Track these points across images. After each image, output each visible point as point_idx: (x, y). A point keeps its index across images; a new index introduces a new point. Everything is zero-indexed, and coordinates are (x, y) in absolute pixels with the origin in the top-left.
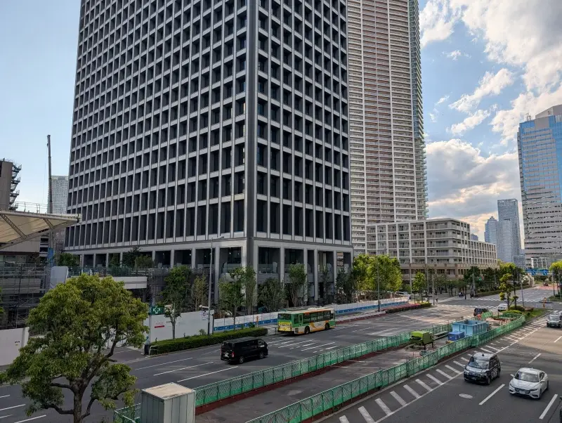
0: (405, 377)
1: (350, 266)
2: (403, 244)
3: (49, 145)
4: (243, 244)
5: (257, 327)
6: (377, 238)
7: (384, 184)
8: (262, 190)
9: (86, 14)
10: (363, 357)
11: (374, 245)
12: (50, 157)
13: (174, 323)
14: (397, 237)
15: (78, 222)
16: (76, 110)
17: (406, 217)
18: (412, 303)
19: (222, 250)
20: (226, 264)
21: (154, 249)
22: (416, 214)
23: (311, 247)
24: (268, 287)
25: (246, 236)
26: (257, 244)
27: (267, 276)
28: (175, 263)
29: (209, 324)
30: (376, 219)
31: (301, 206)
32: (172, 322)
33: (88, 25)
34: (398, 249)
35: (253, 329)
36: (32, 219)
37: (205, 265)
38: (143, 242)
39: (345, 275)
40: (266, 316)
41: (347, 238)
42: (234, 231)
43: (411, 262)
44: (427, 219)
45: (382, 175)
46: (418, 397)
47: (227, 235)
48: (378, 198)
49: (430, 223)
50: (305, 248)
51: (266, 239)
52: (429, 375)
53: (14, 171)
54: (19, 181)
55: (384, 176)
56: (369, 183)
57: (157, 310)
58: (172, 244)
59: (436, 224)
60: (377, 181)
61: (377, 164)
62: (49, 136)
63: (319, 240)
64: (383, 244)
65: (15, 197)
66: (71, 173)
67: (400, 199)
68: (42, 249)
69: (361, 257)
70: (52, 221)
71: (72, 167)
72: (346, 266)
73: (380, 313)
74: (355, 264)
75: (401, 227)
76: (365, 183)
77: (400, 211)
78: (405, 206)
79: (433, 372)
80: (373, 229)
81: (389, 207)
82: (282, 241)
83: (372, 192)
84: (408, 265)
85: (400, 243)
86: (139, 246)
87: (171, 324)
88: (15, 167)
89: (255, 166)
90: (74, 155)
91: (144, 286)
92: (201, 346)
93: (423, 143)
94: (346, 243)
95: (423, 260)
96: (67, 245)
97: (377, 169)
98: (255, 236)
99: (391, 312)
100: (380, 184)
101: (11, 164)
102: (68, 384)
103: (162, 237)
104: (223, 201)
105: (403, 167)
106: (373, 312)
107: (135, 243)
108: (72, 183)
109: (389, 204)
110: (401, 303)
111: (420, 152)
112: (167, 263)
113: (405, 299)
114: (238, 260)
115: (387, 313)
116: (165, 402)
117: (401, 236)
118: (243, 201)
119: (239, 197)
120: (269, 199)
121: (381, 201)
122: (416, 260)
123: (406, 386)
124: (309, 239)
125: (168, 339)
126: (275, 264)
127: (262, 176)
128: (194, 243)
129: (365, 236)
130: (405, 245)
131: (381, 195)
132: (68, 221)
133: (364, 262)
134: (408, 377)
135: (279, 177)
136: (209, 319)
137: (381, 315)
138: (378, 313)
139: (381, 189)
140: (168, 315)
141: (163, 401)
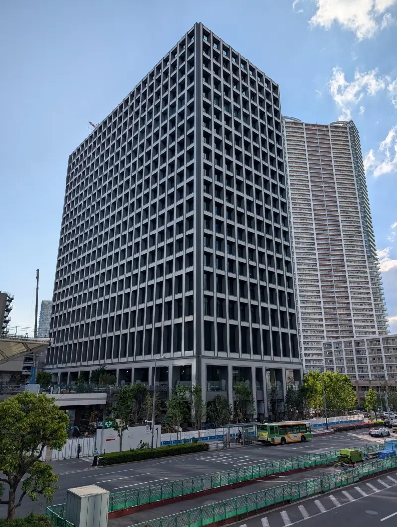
0: (320, 493)
1: (300, 383)
2: (361, 359)
3: (37, 277)
4: (193, 363)
5: (200, 442)
6: (334, 354)
7: (340, 300)
8: (209, 312)
9: (72, 171)
10: (287, 473)
11: (331, 361)
12: (37, 288)
13: (120, 436)
14: (354, 353)
15: (50, 344)
16: (60, 248)
17: (366, 332)
18: (366, 421)
19: (175, 368)
20: (178, 382)
21: (117, 368)
22: (376, 330)
23: (259, 365)
24: (215, 404)
25: (194, 355)
26: (205, 363)
27: (216, 393)
28: (135, 381)
29: (153, 437)
30: (335, 334)
31: (247, 326)
32: (119, 435)
33: (73, 180)
34: (356, 365)
35: (196, 444)
36: (12, 344)
37: (162, 383)
38: (109, 361)
39: (294, 392)
40: (212, 432)
41: (295, 355)
42: (185, 350)
43: (370, 379)
44: (389, 334)
45: (337, 292)
46: (323, 511)
47: (178, 354)
48: (335, 314)
49: (386, 340)
50: (253, 366)
51: (215, 357)
52: (345, 492)
53: (9, 301)
54: (12, 310)
55: (340, 292)
56: (325, 300)
57: (109, 424)
58: (133, 362)
59: (393, 340)
60: (333, 298)
61: (331, 281)
62: (38, 270)
63: (267, 358)
64: (341, 360)
65: (8, 322)
66: (54, 300)
67: (358, 315)
68: (24, 368)
69: (310, 375)
70: (29, 345)
71: (55, 295)
72: (297, 383)
73: (329, 431)
74: (305, 381)
75: (358, 343)
76: (321, 300)
77: (359, 327)
78: (364, 321)
79: (350, 489)
80: (330, 345)
81: (347, 323)
82: (230, 360)
83: (329, 308)
84: (368, 382)
85: (358, 359)
86: (105, 364)
87: (119, 438)
88: (9, 297)
89: (202, 291)
90: (57, 285)
91: (104, 402)
92: (145, 459)
93: (377, 260)
94: (295, 360)
95: (383, 377)
96: (47, 364)
97: (332, 286)
98: (203, 354)
99: (340, 430)
100: (337, 300)
101: (6, 295)
102: (7, 479)
103: (125, 356)
104: (175, 323)
105: (359, 283)
106: (320, 431)
107: (102, 362)
108: (55, 309)
109: (347, 320)
110: (354, 421)
111: (374, 269)
112: (128, 380)
113: (359, 417)
114: (189, 378)
115: (335, 431)
116: (82, 500)
117: (358, 351)
118: (191, 322)
119: (189, 319)
120: (216, 319)
121: (338, 317)
122: (376, 377)
123: (317, 502)
124: (257, 357)
125: (115, 451)
126: (224, 382)
127: (209, 299)
128: (152, 361)
129: (322, 352)
130: (363, 361)
131: (338, 311)
132: (42, 344)
133: (314, 379)
134: (323, 493)
135: (224, 300)
136: (153, 433)
137: (330, 433)
138: (326, 431)
139: (338, 305)
140: (116, 428)
141: (80, 498)
